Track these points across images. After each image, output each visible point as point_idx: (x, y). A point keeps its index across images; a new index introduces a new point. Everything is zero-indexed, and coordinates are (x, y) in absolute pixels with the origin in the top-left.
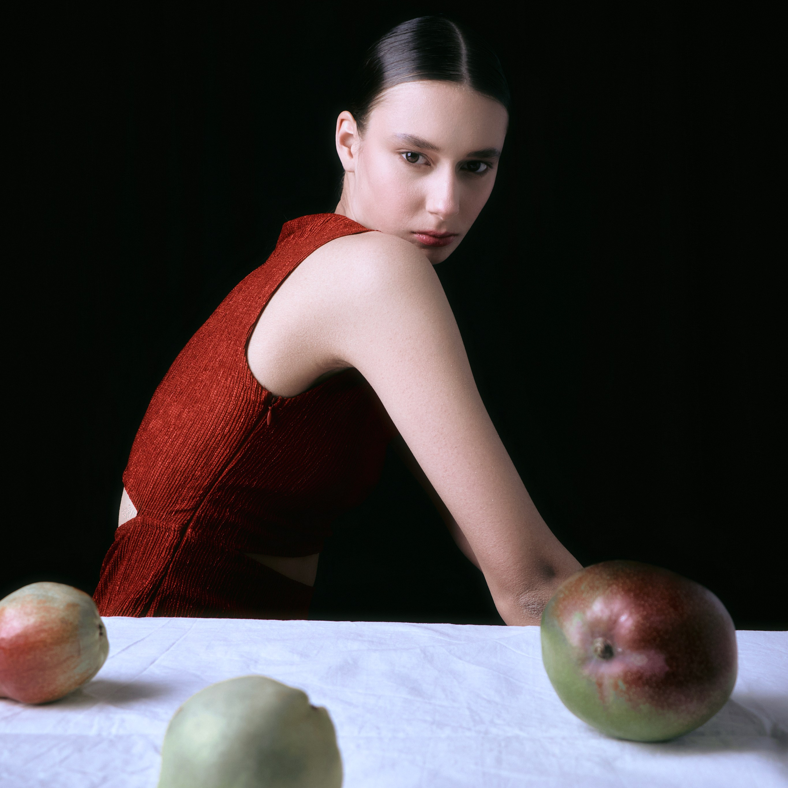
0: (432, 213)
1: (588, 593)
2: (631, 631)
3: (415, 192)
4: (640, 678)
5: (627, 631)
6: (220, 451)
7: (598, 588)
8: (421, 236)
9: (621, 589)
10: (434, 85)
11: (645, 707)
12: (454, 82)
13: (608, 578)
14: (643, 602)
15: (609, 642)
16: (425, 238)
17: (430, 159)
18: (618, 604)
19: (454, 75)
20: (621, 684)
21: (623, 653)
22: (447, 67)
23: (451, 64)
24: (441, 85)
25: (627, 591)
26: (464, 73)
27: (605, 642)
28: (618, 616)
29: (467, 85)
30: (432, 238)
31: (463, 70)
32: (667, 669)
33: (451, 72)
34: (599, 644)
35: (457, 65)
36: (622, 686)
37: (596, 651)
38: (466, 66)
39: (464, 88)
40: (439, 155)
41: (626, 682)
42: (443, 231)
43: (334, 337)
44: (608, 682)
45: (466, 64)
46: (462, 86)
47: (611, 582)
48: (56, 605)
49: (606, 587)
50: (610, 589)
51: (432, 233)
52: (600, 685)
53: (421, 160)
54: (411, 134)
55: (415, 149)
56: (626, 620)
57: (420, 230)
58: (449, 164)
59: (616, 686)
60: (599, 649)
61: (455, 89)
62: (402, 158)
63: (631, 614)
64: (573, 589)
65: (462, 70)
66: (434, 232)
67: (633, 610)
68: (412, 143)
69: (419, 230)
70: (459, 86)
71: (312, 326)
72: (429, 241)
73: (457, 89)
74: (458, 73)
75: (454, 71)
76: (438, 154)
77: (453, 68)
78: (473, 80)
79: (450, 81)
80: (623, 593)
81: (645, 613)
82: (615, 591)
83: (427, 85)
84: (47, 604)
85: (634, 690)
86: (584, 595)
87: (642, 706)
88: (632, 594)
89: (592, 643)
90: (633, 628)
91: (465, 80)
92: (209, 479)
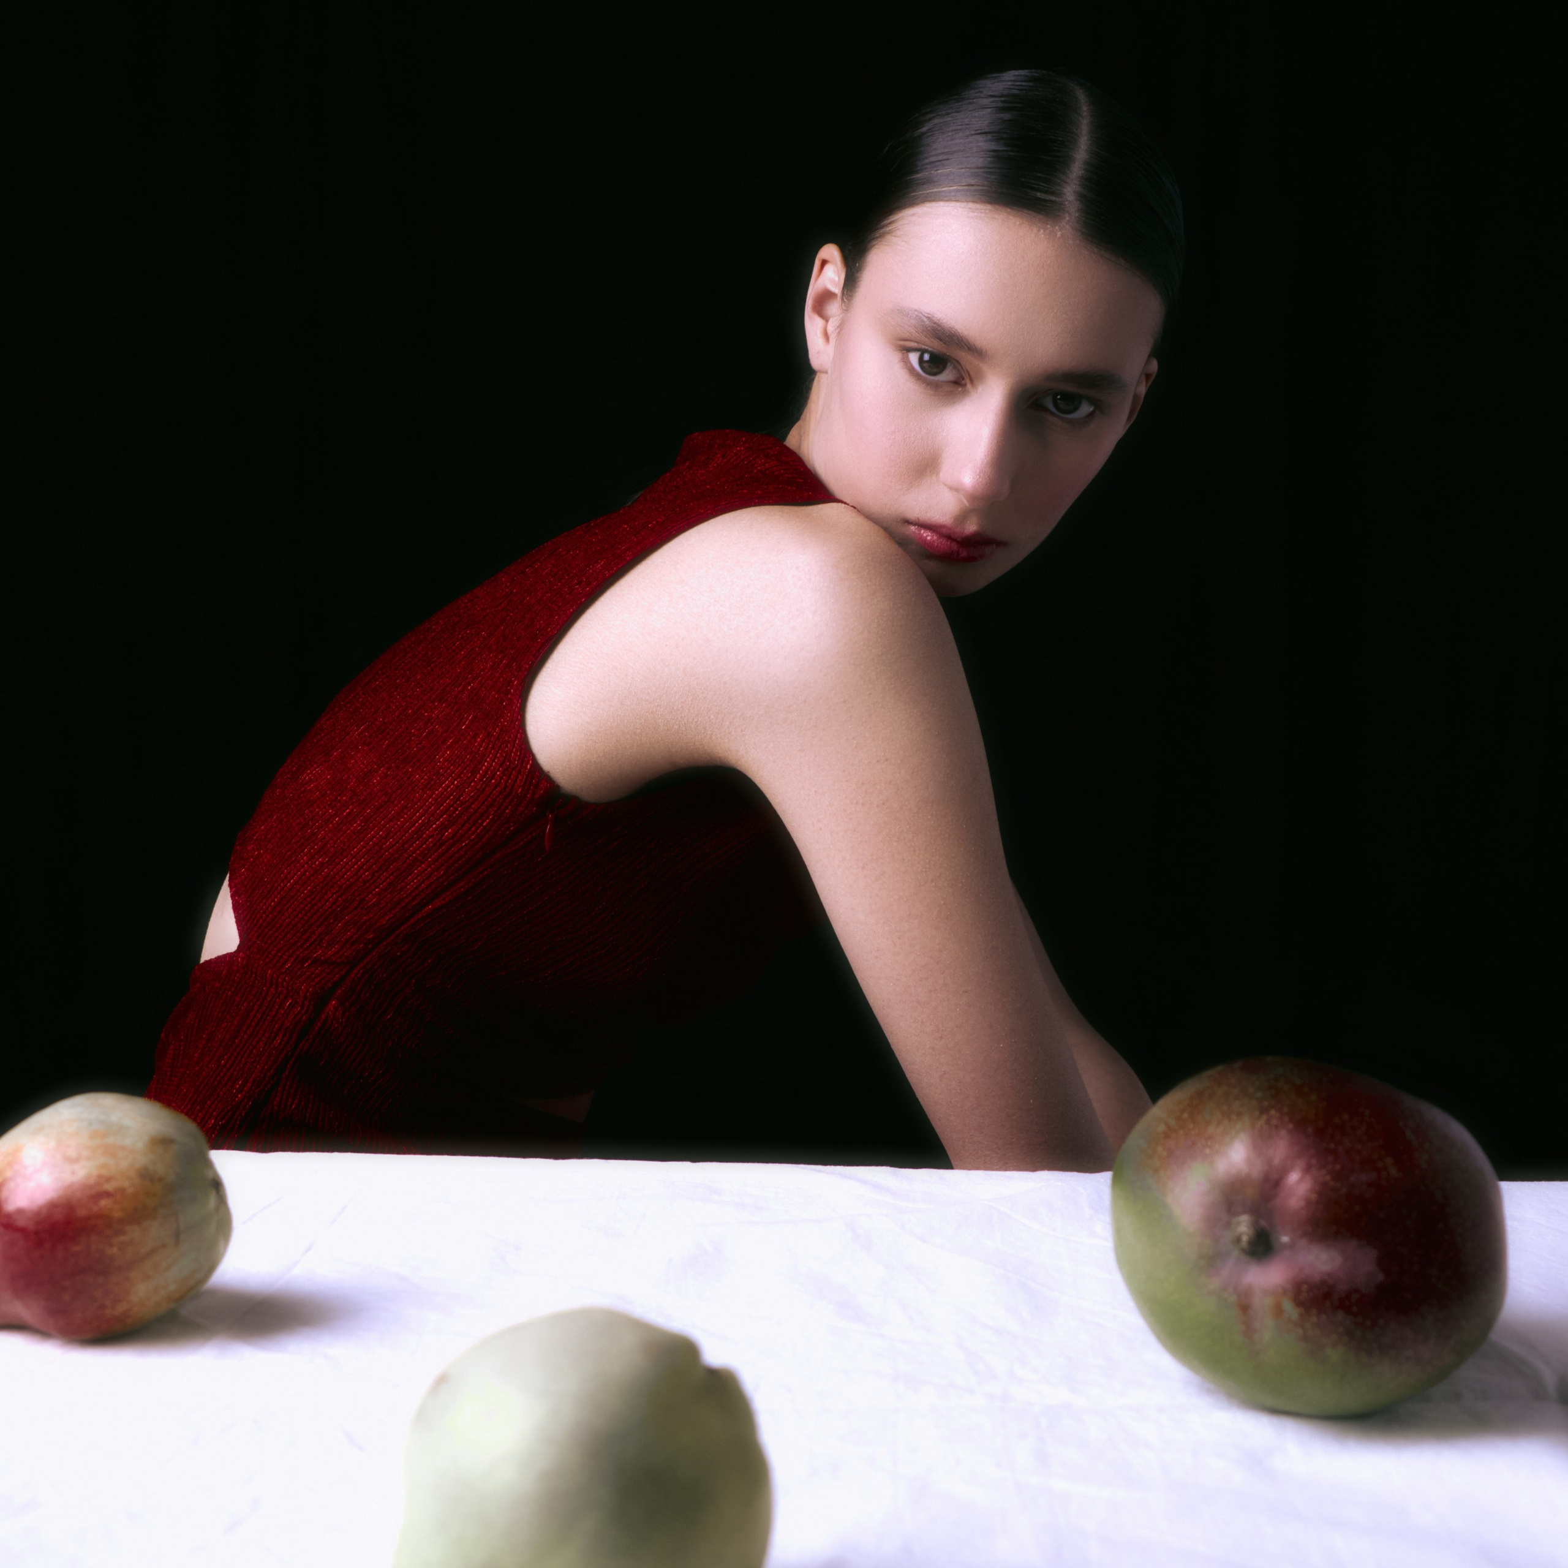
0: (951, 488)
1: (1218, 1124)
2: (1308, 1202)
3: (922, 437)
4: (1328, 1295)
5: (1302, 1204)
6: (427, 869)
7: (1240, 1115)
8: (922, 532)
9: (1286, 1119)
10: (996, 216)
11: (1334, 1354)
12: (1041, 216)
13: (1259, 1095)
14: (1332, 1146)
15: (1263, 1223)
16: (931, 539)
17: (966, 372)
18: (1281, 1148)
19: (1045, 201)
20: (1288, 1306)
21: (1292, 1246)
22: (1034, 182)
23: (1045, 176)
24: (1011, 217)
25: (1300, 1124)
26: (1067, 201)
27: (1255, 1224)
28: (1283, 1172)
29: (1068, 227)
30: (944, 541)
31: (1068, 194)
32: (1381, 1277)
33: (1039, 194)
34: (1244, 1226)
35: (1056, 180)
36: (1291, 1310)
37: (1238, 1240)
38: (1078, 187)
39: (1059, 233)
40: (984, 367)
41: (1298, 1303)
42: (971, 527)
43: (719, 722)
44: (1262, 1304)
45: (1076, 182)
46: (1057, 228)
47: (1266, 1104)
48: (128, 1142)
49: (1257, 1113)
50: (1265, 1117)
51: (944, 531)
52: (1245, 1308)
53: (947, 375)
54: (929, 312)
55: (936, 346)
56: (1301, 1180)
57: (921, 519)
58: (1001, 388)
59: (1278, 1311)
60: (1245, 1238)
61: (1039, 231)
62: (906, 362)
63: (1307, 1170)
64: (1186, 1115)
65: (1065, 194)
66: (950, 529)
67: (1314, 1161)
68: (929, 330)
69: (918, 518)
70: (1049, 226)
71: (675, 686)
72: (937, 547)
73: (1044, 231)
74: (1054, 198)
75: (1046, 192)
76: (981, 365)
77: (1047, 186)
78: (1084, 219)
79: (1033, 213)
80: (1291, 1126)
81: (1338, 1167)
82: (1274, 1122)
83: (981, 213)
84: (110, 1140)
85: (1314, 1319)
86: (1211, 1129)
87: (1329, 1351)
88: (1310, 1130)
89: (1228, 1225)
90: (1314, 1196)
91: (1067, 215)
92: (392, 916)
